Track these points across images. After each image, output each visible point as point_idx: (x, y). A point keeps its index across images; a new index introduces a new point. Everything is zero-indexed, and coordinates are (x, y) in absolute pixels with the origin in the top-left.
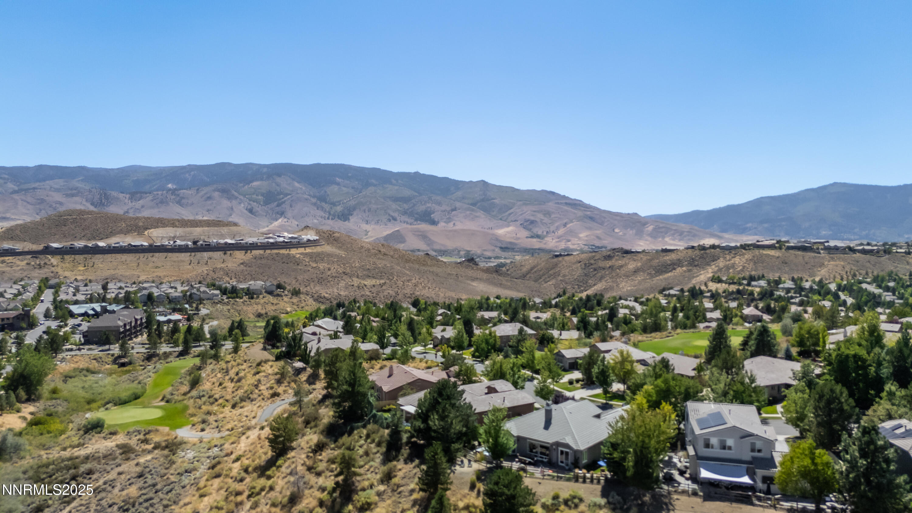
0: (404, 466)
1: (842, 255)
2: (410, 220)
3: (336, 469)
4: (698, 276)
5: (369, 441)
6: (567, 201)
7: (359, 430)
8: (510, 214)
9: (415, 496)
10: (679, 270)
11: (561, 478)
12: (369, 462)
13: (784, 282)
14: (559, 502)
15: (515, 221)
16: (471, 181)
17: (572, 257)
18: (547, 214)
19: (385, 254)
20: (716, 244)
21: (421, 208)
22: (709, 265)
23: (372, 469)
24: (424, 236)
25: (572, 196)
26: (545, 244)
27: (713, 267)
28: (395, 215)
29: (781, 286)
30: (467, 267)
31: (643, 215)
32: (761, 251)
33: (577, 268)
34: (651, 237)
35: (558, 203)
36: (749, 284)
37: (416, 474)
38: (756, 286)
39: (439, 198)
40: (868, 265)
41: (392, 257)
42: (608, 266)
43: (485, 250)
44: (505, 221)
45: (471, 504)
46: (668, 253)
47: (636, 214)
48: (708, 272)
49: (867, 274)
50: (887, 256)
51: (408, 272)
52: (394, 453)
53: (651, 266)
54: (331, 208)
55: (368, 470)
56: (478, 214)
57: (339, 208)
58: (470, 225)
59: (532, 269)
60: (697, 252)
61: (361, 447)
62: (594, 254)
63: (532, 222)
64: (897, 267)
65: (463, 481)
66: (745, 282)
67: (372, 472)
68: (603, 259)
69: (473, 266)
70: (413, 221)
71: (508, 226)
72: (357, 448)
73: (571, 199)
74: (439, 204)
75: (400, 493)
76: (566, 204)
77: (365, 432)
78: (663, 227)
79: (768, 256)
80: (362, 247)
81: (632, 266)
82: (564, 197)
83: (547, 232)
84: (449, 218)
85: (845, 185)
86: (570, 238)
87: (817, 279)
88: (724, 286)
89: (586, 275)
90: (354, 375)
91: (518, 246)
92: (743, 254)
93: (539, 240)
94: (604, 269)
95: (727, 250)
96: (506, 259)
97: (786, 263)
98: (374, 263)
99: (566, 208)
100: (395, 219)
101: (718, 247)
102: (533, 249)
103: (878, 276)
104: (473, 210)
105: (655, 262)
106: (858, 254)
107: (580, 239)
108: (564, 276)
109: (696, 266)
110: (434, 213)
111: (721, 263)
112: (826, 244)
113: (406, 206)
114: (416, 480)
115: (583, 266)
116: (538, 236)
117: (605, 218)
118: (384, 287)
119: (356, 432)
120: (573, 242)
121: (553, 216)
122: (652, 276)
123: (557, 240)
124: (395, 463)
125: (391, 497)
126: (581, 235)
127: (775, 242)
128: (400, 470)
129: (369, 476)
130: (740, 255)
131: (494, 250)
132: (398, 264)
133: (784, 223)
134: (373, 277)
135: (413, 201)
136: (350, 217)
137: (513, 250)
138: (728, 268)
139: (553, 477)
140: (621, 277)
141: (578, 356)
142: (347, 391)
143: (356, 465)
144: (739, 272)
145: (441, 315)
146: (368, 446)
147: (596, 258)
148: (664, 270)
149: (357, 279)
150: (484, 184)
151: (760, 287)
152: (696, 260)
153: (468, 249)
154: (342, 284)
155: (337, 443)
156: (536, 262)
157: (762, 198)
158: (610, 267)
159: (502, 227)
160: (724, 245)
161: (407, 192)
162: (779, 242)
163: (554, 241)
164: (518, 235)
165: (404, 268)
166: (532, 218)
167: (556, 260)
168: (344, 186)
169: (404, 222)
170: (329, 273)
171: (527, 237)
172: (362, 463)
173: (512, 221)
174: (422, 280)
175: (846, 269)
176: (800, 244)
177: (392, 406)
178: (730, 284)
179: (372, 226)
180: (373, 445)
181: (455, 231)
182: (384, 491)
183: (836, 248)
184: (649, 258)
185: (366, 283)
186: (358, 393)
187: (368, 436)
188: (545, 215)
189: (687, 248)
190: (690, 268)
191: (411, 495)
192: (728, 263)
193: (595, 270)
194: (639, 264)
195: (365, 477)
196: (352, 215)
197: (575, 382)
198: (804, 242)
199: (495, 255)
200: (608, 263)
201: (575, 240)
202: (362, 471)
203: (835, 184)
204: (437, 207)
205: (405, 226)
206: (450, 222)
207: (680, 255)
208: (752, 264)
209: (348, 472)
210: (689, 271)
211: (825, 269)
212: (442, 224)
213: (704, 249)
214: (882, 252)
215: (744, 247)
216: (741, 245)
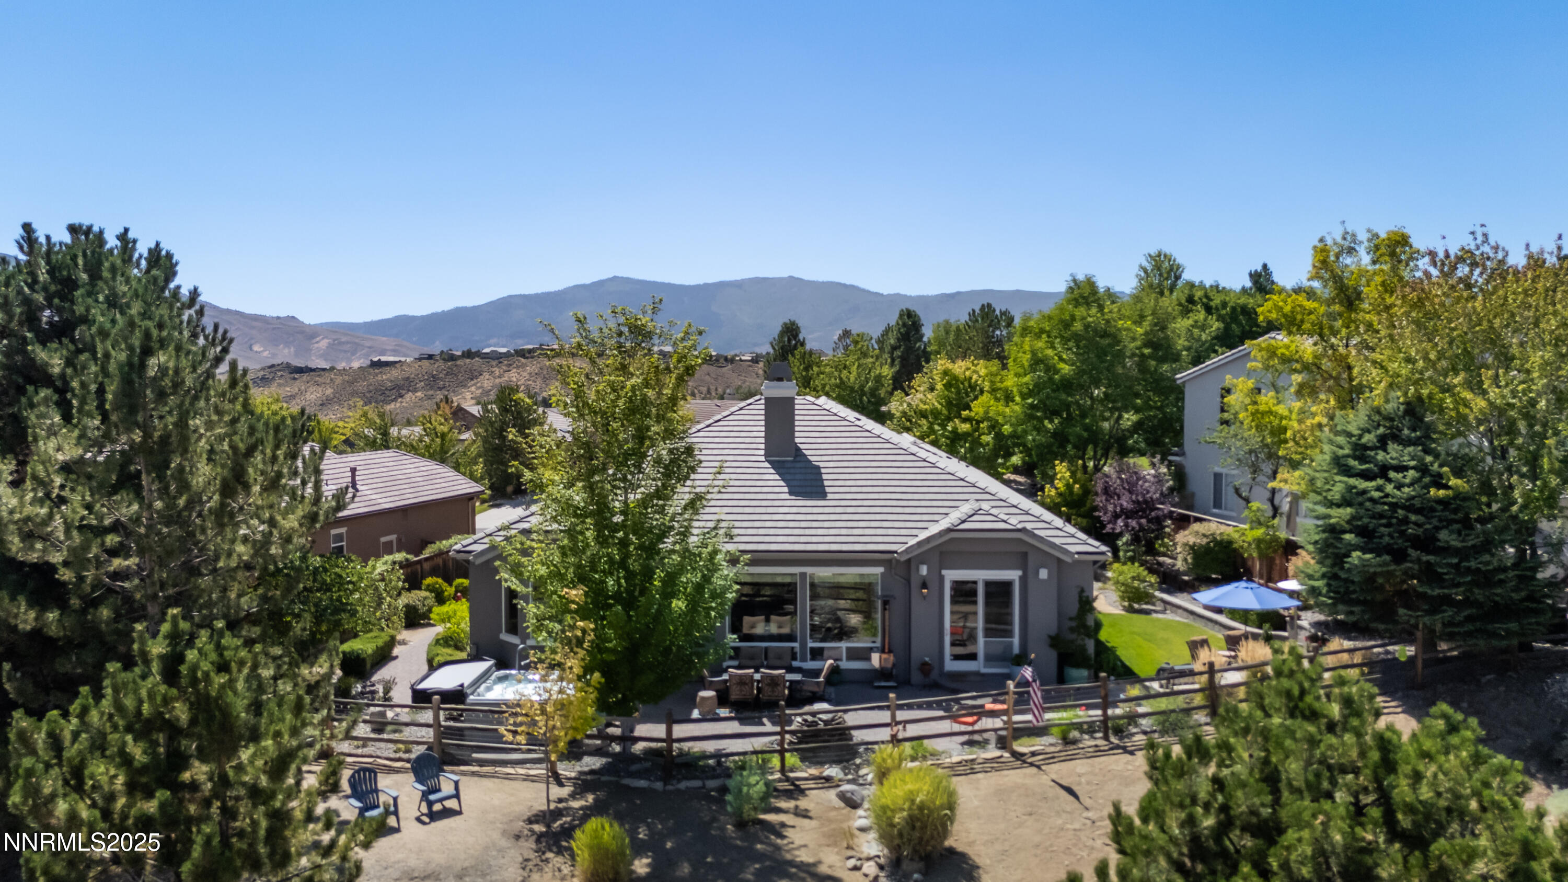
20: (474, 350)
22: (465, 386)
27: (473, 389)
31: (307, 322)
40: (707, 379)
46: (383, 369)
47: (293, 318)
50: (730, 366)
53: (354, 393)
60: (440, 364)
64: (745, 382)
85: (628, 280)
92: (524, 366)
95: (493, 359)
101: (478, 354)
105: (361, 386)
109: (440, 389)
111: (486, 382)
130: (518, 367)
148: (381, 398)
152: (441, 379)
157: (510, 297)
160: (487, 350)
184: (347, 378)
189: (420, 359)
190: (431, 392)
192: (498, 381)
203: (615, 279)
207: (408, 372)
208: (539, 380)
210: (430, 397)
213: (452, 358)
214: (722, 360)
215: (521, 353)
216: (516, 351)
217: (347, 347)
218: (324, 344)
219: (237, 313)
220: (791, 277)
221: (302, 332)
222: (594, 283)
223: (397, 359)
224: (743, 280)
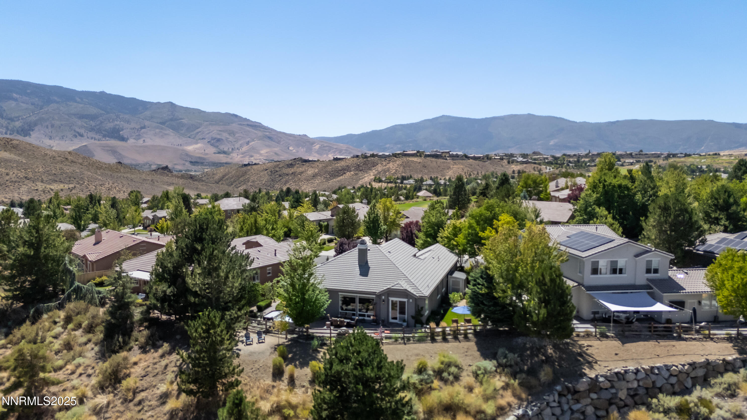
0: (143, 356)
1: (461, 161)
2: (97, 137)
3: (8, 380)
4: (363, 178)
5: (71, 326)
6: (249, 123)
7: (50, 314)
8: (198, 133)
9: (172, 404)
10: (348, 174)
11: (409, 339)
12: (74, 358)
13: (426, 181)
14: (429, 375)
15: (203, 139)
16: (159, 102)
17: (259, 166)
18: (232, 133)
19: (72, 162)
20: (375, 153)
21: (109, 125)
22: (371, 170)
23: (80, 370)
24: (113, 151)
25: (253, 119)
26: (231, 159)
27: (374, 171)
28: (82, 131)
29: (424, 183)
30: (161, 174)
31: (311, 137)
32: (408, 158)
33: (264, 175)
34: (318, 154)
35: (241, 125)
36: (402, 183)
37: (166, 366)
38: (407, 184)
39: (127, 117)
40: (478, 167)
41: (81, 164)
42: (291, 172)
43: (175, 164)
44: (194, 138)
45: (283, 403)
46: (338, 161)
47: (305, 135)
48: (370, 175)
49: (478, 174)
50: (489, 161)
51: (100, 177)
52: (121, 339)
53: (326, 172)
54: (9, 123)
55: (73, 373)
56: (167, 132)
57: (18, 124)
58: (159, 142)
59: (223, 177)
60: (361, 160)
61: (56, 337)
62: (278, 163)
63: (219, 140)
64: (495, 169)
65: (257, 366)
66: (399, 181)
67: (81, 375)
68: (286, 167)
69: (168, 173)
70: (101, 137)
71: (197, 143)
72: (49, 339)
73: (252, 121)
74: (128, 122)
75: (140, 403)
76: (248, 125)
77: (62, 314)
78: (327, 146)
79: (413, 161)
80: (46, 154)
81: (310, 172)
82: (246, 120)
83: (232, 149)
84: (139, 135)
85: (449, 117)
86: (253, 154)
87: (447, 178)
88: (384, 185)
89: (272, 180)
90: (37, 232)
91: (207, 161)
92: (395, 161)
93: (225, 155)
94: (287, 175)
95: (383, 158)
96: (196, 171)
97: (425, 167)
98: (61, 169)
99: (248, 128)
100: (82, 136)
101: (377, 155)
102: (220, 163)
103: (485, 175)
104: (162, 129)
105: (329, 168)
106: (471, 160)
107: (261, 155)
108: (253, 181)
109: (361, 171)
110: (122, 130)
111: (379, 168)
112: (451, 153)
113: (92, 123)
114: (170, 376)
115: (270, 173)
116: (224, 153)
117: (281, 138)
118: (73, 191)
119: (45, 316)
120: (255, 157)
121: (237, 135)
122: (327, 180)
123: (242, 156)
124: (124, 354)
125: (122, 413)
126: (262, 152)
127: (415, 152)
128: (135, 364)
129: (75, 382)
130: (393, 162)
131: (184, 164)
132: (89, 170)
133: (411, 144)
134: (61, 182)
135: (100, 118)
136: (31, 133)
137: (202, 164)
138: (385, 171)
139: (396, 340)
140: (302, 181)
141: (321, 218)
142: (25, 255)
143: (49, 366)
144: (393, 174)
145: (146, 203)
146: (69, 334)
147: (280, 166)
148: (337, 174)
149: (42, 184)
150: (171, 105)
151: (410, 184)
152: (361, 166)
153: (159, 163)
154: (24, 189)
155: (11, 337)
156: (227, 170)
157: (396, 125)
158: (292, 173)
159: (191, 144)
160: (381, 154)
161: (93, 111)
162: (418, 152)
163: (239, 156)
164: (206, 152)
165: (96, 173)
166: (219, 137)
167: (245, 168)
168: (23, 102)
169: (92, 138)
170: (7, 178)
171: (214, 153)
172: (60, 363)
173: (200, 139)
174: (116, 184)
175: (465, 171)
176: (434, 153)
177: (104, 278)
178: (388, 183)
179: (57, 142)
180: (79, 333)
181: (146, 147)
182: (108, 404)
183: (457, 156)
184: (324, 165)
185: (52, 187)
186: (47, 257)
187: (68, 320)
188: (230, 134)
189: (353, 157)
190: (357, 172)
191: (164, 403)
192: (384, 167)
193: (280, 176)
194: (317, 170)
195: (68, 385)
196: (33, 130)
197: (327, 243)
198: (436, 151)
199: (185, 169)
200: (291, 170)
201: (257, 156)
202: (60, 375)
203: (443, 116)
204: (126, 125)
205: (93, 141)
206: (139, 139)
207: (348, 163)
208: (402, 168)
209: (32, 383)
210: (356, 174)
211: (452, 171)
212: (131, 141)
213: (366, 157)
214: (486, 159)
215: (395, 155)
216: (393, 154)
217: (327, 148)
218: (317, 147)
219: (284, 133)
220: (529, 114)
221: (309, 142)
222: (433, 119)
223: (344, 157)
224: (504, 116)
